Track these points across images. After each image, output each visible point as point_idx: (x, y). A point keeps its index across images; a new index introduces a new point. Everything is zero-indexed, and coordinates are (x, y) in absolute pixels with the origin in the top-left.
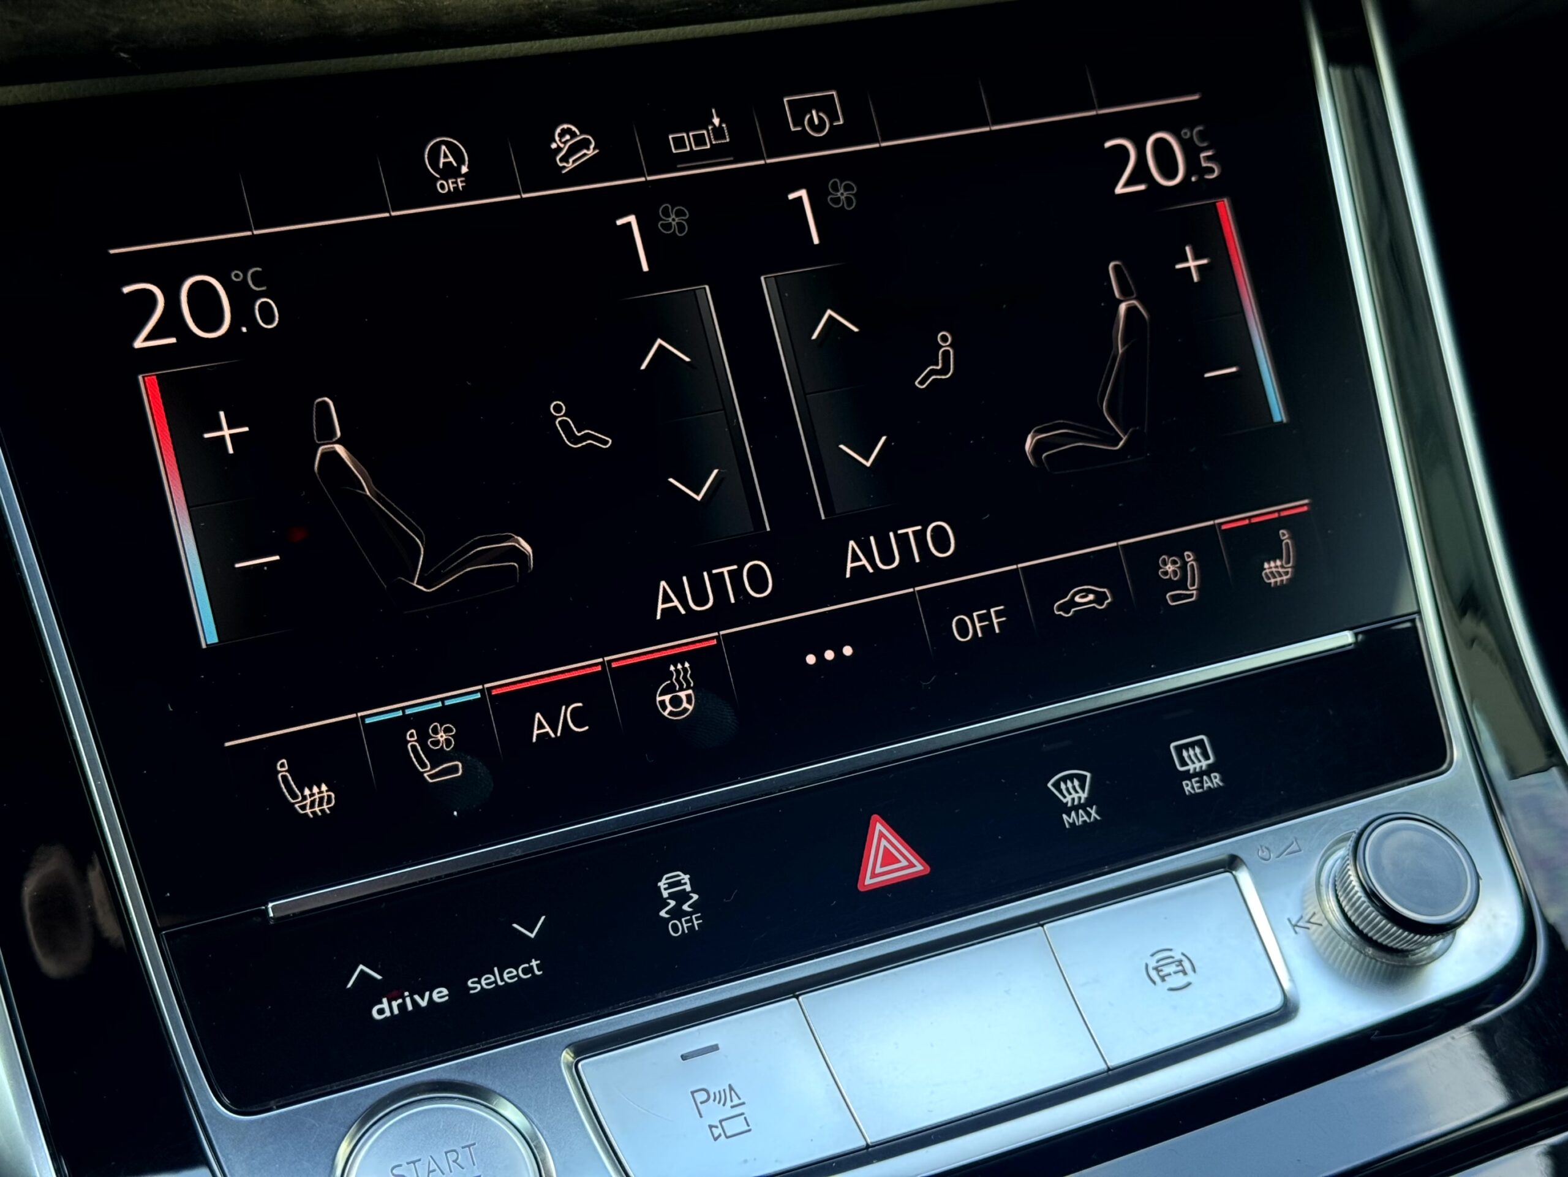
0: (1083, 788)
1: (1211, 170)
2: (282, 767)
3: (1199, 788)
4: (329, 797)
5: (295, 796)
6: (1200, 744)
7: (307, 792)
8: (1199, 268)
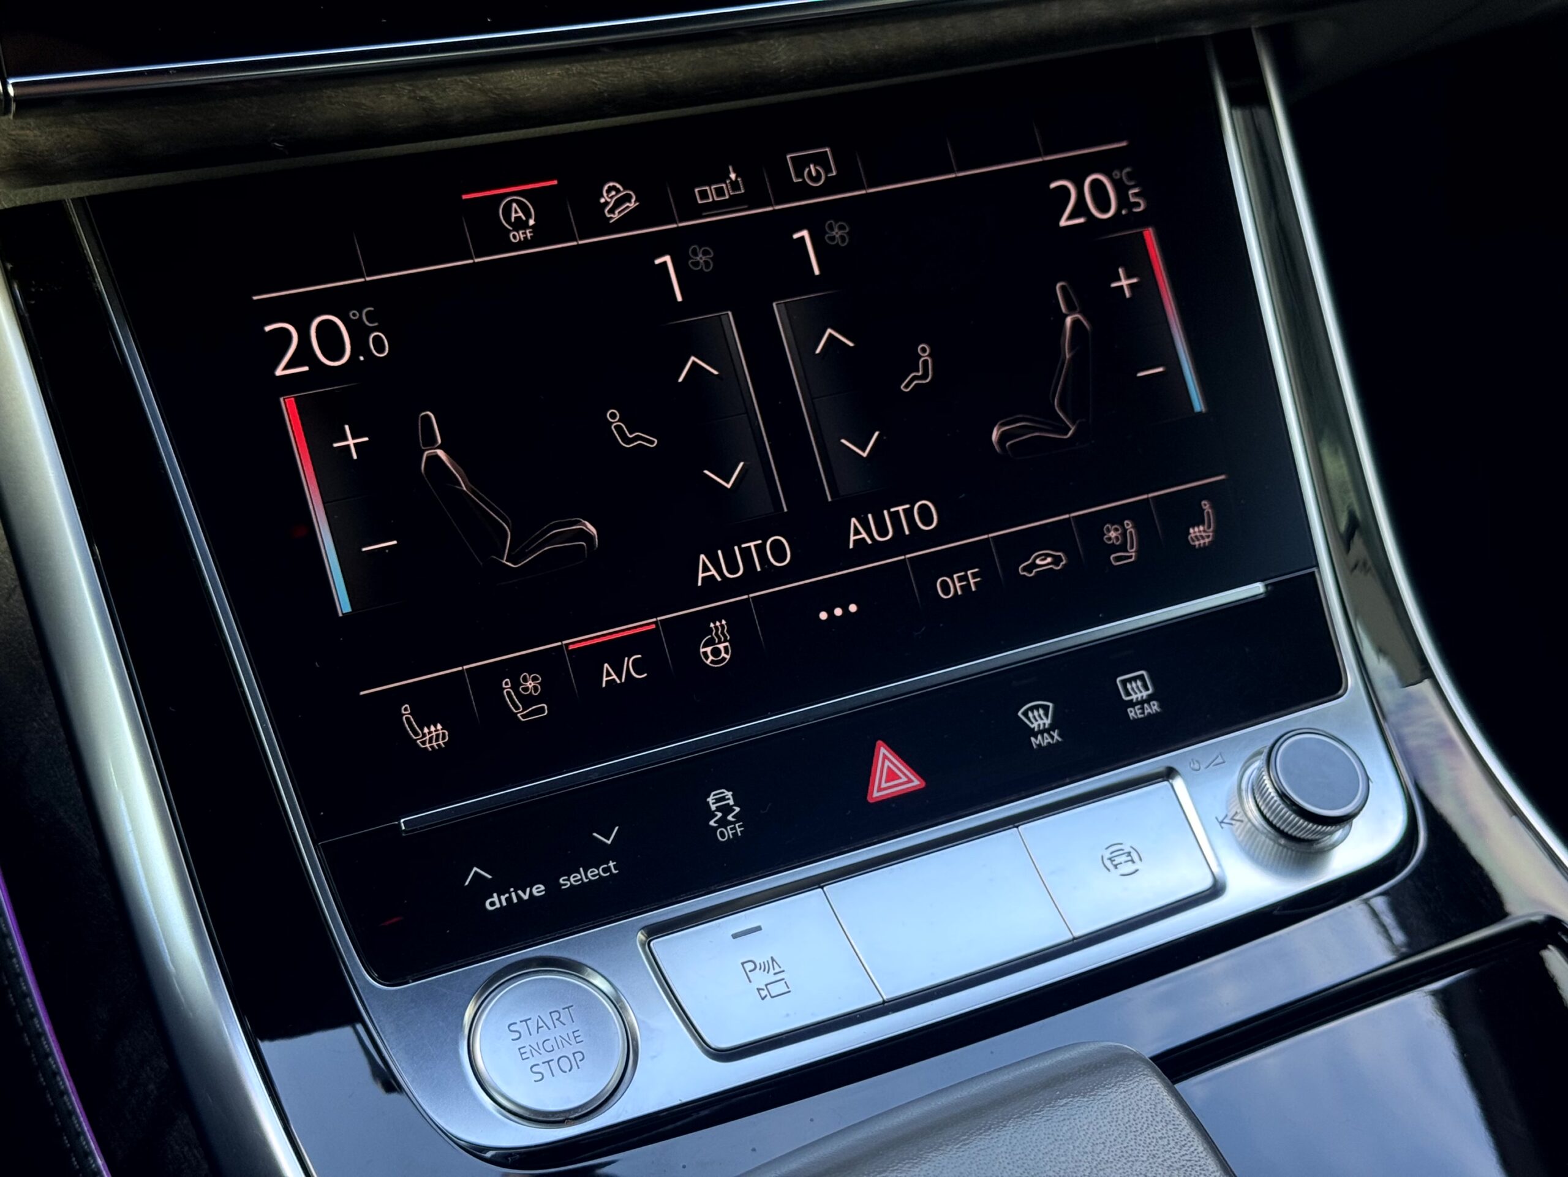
0: (1046, 715)
1: (1138, 205)
2: (406, 711)
3: (1141, 714)
4: (444, 734)
5: (416, 734)
6: (1141, 677)
7: (426, 730)
8: (1131, 286)
